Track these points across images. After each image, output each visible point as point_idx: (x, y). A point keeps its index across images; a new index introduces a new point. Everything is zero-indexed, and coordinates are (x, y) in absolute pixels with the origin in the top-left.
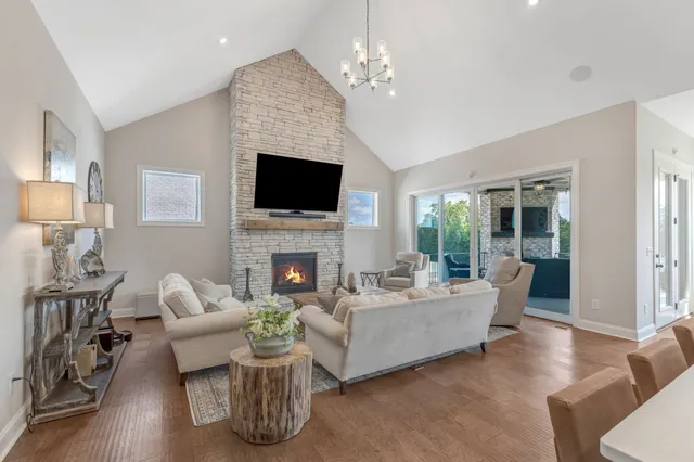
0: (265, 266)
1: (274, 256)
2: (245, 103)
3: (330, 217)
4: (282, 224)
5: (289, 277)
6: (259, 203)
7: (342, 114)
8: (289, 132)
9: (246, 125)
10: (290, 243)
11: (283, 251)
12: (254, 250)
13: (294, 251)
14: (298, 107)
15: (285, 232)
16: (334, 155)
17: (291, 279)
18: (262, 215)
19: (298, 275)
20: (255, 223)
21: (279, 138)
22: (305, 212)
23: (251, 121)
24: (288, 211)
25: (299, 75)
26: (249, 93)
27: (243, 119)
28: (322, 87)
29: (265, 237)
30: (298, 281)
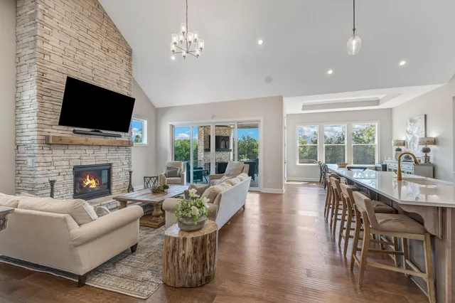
0: (67, 177)
1: (75, 168)
2: (47, 25)
3: (124, 137)
4: (87, 140)
5: (87, 184)
6: (64, 121)
7: (130, 60)
8: (88, 64)
9: (47, 47)
10: (90, 157)
11: (84, 164)
12: (56, 163)
13: (94, 163)
14: (97, 45)
15: (86, 148)
16: (125, 89)
17: (88, 186)
18: (67, 132)
19: (93, 181)
20: (60, 138)
21: (80, 66)
22: (104, 132)
23: (53, 44)
24: (89, 130)
25: (98, 19)
26: (51, 18)
27: (45, 41)
28: (116, 35)
29: (67, 151)
30: (93, 186)
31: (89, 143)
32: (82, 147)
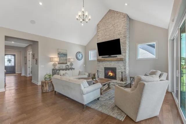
1: (105, 68)
3: (119, 56)
5: (109, 74)
10: (108, 65)
11: (107, 67)
12: (100, 66)
14: (111, 26)
15: (107, 62)
17: (110, 75)
18: (100, 57)
19: (112, 74)
22: (112, 56)
24: (107, 56)
29: (102, 63)
30: (111, 75)
31: (105, 60)
32: (106, 62)
